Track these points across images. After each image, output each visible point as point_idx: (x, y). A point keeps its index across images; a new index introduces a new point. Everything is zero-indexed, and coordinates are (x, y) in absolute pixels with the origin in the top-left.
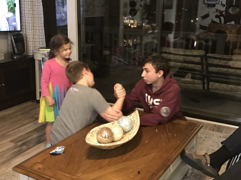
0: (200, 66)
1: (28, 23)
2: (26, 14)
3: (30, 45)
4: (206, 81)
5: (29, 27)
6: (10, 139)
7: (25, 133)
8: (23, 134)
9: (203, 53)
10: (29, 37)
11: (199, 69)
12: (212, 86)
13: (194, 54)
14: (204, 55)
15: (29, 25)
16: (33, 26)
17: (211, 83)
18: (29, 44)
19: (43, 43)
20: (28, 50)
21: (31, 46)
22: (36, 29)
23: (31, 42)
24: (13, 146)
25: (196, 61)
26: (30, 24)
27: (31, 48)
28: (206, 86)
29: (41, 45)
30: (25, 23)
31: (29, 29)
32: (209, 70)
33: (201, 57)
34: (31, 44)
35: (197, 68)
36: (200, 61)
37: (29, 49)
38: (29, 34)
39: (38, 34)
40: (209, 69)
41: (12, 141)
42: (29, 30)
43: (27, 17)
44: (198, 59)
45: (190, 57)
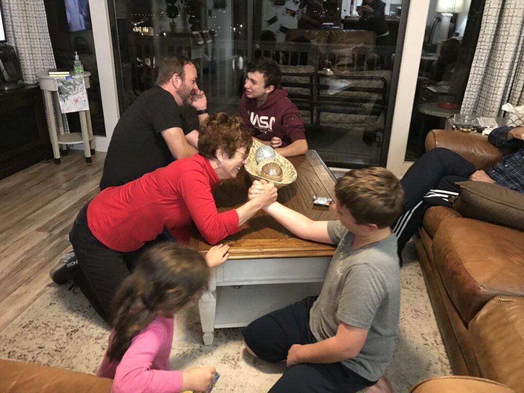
0: (309, 90)
1: (19, 26)
2: (13, 10)
3: (27, 66)
4: (315, 111)
5: (20, 34)
6: (36, 227)
7: (58, 213)
8: (55, 215)
9: (312, 69)
10: (23, 52)
11: (306, 94)
12: (325, 118)
13: (301, 72)
14: (314, 73)
15: (21, 30)
16: (29, 32)
17: (323, 114)
18: (25, 64)
19: (51, 62)
20: (25, 74)
21: (29, 67)
22: (34, 37)
23: (28, 61)
24: (47, 238)
25: (303, 82)
26: (23, 28)
27: (30, 71)
28: (315, 118)
29: (46, 65)
30: (13, 26)
31: (21, 37)
32: (321, 95)
33: (310, 76)
34: (28, 64)
35: (303, 93)
36: (308, 82)
37: (27, 73)
38: (22, 46)
39: (39, 46)
40: (320, 93)
41: (40, 230)
42: (21, 40)
43: (16, 16)
44: (305, 80)
45: (294, 77)
